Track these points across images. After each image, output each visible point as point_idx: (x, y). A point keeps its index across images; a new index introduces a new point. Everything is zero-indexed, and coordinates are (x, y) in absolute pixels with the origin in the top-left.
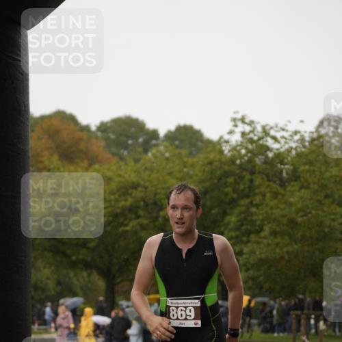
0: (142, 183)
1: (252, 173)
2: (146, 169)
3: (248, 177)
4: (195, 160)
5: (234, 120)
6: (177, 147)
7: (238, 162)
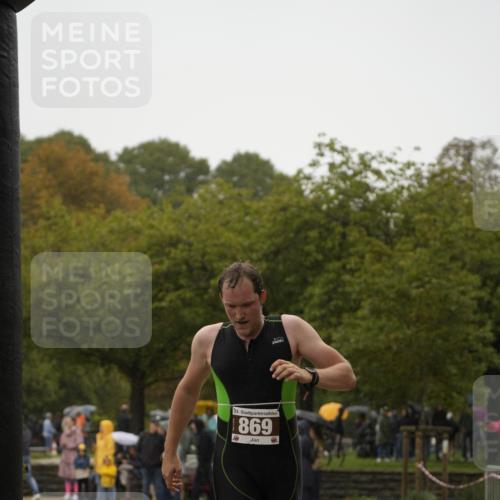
0: (185, 237)
1: (345, 224)
2: (190, 217)
3: (339, 229)
4: (262, 204)
5: (319, 146)
6: (235, 185)
7: (324, 207)
